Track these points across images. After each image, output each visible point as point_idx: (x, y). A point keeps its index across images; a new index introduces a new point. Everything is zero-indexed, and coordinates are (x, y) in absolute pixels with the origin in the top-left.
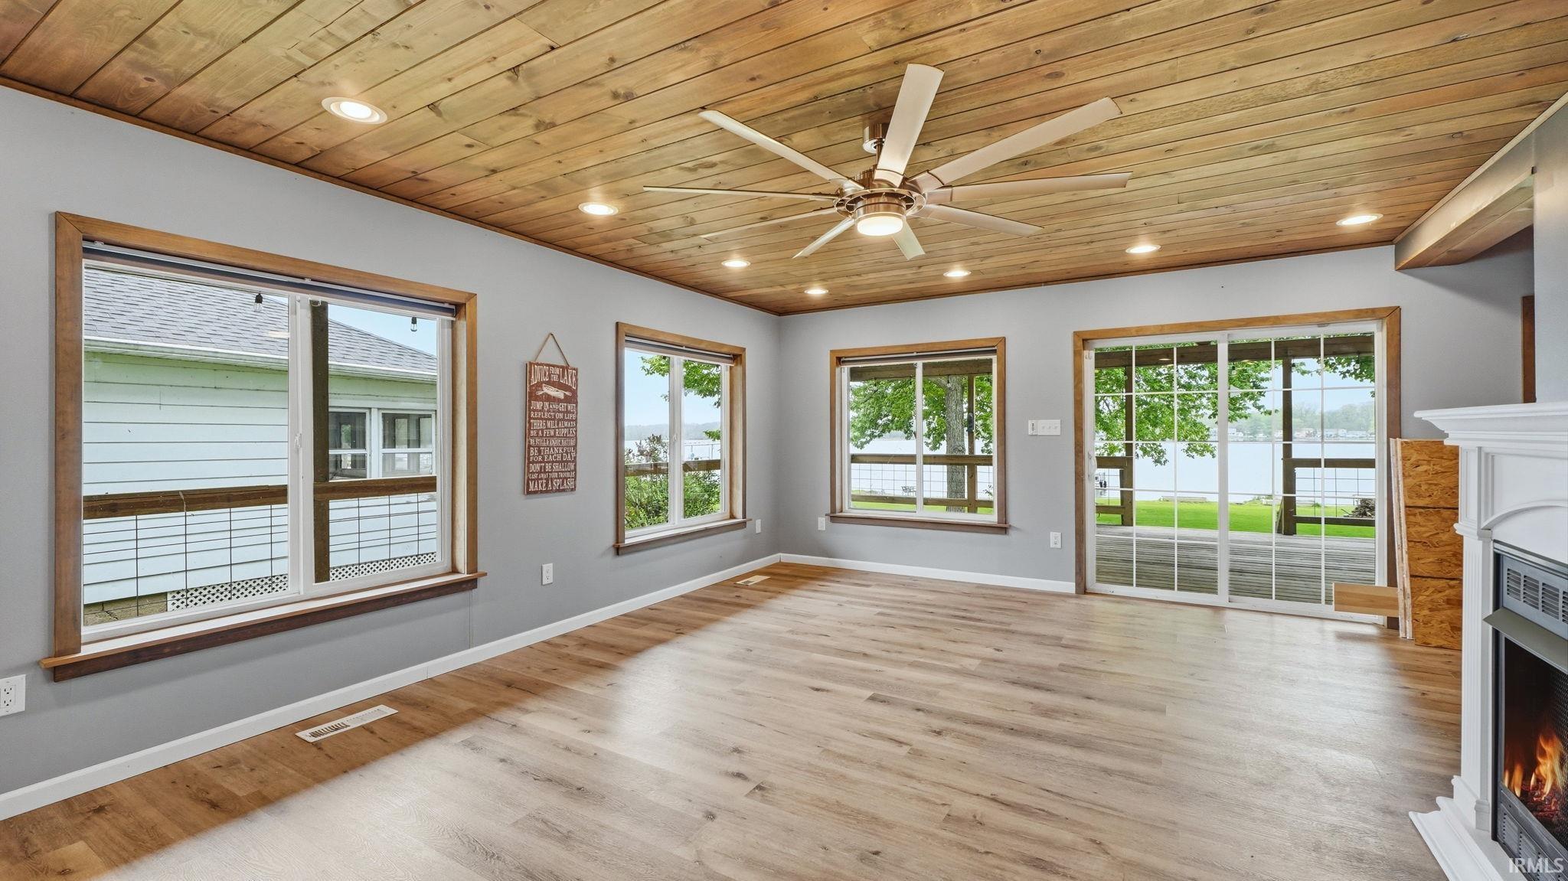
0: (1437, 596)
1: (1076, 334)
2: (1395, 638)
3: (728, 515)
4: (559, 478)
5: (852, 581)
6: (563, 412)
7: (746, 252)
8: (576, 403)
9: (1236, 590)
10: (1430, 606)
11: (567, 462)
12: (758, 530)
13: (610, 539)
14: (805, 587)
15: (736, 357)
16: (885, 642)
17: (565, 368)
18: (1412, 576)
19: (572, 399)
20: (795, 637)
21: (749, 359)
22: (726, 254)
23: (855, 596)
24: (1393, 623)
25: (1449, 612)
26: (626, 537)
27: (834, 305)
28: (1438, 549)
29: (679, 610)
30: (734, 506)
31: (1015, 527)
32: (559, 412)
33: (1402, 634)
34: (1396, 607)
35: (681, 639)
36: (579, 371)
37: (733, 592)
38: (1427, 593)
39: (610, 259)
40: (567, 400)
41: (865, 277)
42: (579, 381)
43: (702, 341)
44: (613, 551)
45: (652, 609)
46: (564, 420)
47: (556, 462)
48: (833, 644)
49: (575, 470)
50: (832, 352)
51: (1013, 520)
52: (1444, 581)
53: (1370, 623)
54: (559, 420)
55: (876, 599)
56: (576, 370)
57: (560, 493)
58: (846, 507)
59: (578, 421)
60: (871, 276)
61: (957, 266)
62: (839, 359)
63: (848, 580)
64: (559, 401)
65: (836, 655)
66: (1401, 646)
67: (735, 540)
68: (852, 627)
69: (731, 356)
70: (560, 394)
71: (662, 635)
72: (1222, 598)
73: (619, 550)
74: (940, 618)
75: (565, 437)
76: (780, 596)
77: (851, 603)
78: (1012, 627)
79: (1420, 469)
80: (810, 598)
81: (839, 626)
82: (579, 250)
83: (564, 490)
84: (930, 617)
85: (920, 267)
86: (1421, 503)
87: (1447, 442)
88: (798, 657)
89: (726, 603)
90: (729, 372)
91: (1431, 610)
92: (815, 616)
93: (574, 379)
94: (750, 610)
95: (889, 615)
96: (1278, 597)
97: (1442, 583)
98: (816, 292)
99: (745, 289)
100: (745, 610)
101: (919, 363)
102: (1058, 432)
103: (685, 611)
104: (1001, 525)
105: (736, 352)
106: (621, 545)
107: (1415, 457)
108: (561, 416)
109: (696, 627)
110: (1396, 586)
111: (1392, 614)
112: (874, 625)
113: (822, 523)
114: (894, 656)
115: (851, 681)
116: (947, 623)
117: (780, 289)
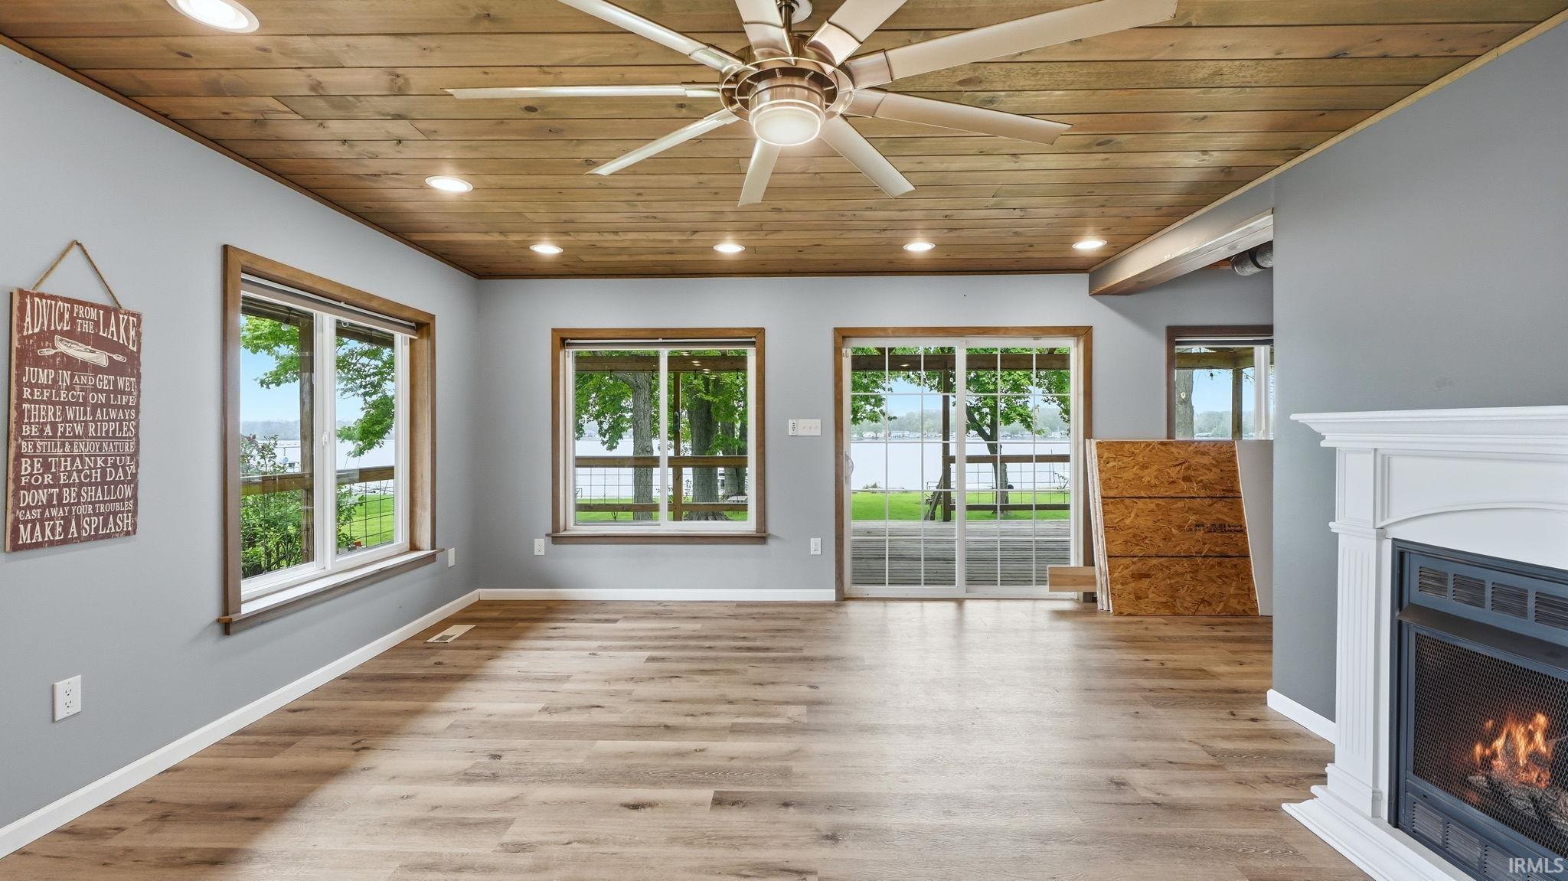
0: (1125, 572)
1: (836, 330)
2: (1094, 612)
3: (407, 545)
4: (95, 515)
5: (590, 616)
6: (108, 392)
7: (465, 166)
8: (139, 377)
9: (971, 580)
10: (1121, 581)
11: (116, 483)
12: (451, 562)
13: (211, 609)
14: (532, 634)
15: (422, 326)
16: (680, 701)
17: (112, 310)
18: (1109, 557)
19: (129, 364)
20: (556, 718)
21: (441, 329)
22: (433, 165)
23: (606, 638)
24: (1091, 598)
25: (1133, 585)
26: (243, 599)
27: (566, 270)
28: (1124, 532)
29: (344, 704)
30: (418, 534)
31: (775, 536)
32: (96, 390)
33: (1099, 607)
34: (1094, 583)
35: (368, 759)
36: (144, 318)
37: (427, 657)
38: (1119, 570)
39: (211, 134)
40: (114, 368)
41: (622, 236)
42: (143, 338)
43: (372, 297)
44: (217, 628)
45: (295, 711)
46: (108, 405)
47: (90, 484)
48: (614, 718)
49: (135, 497)
50: (554, 330)
51: (772, 528)
52: (1129, 558)
53: (1068, 599)
54: (95, 407)
55: (631, 638)
56: (138, 316)
57: (101, 542)
58: (571, 524)
59: (141, 407)
60: (631, 236)
61: (729, 237)
62: (563, 340)
63: (585, 616)
64: (97, 370)
65: (627, 737)
66: (1105, 618)
67: (419, 581)
68: (629, 686)
69: (413, 324)
70: (101, 358)
71: (330, 760)
72: (959, 588)
73: (227, 625)
74: (726, 654)
75: (111, 437)
76: (505, 653)
77: (605, 648)
78: (806, 653)
79: (1111, 465)
80: (548, 649)
81: (607, 687)
82: (142, 100)
83: (108, 536)
84: (711, 654)
85: (695, 232)
86: (1112, 494)
87: (1323, 444)
88: (580, 754)
89: (425, 678)
90: (408, 346)
91: (1122, 584)
92: (568, 677)
93: (132, 333)
94: (468, 685)
95: (663, 659)
96: (1004, 583)
97: (1127, 561)
98: (547, 249)
99: (447, 230)
100: (460, 685)
101: (664, 353)
102: (818, 433)
103: (358, 703)
104: (759, 535)
105: (422, 319)
106: (234, 617)
107: (1106, 455)
108: (102, 398)
109: (388, 732)
110: (1093, 565)
111: (1089, 589)
112: (653, 678)
113: (540, 546)
114: (704, 721)
115: (676, 778)
116: (737, 660)
117: (496, 237)
